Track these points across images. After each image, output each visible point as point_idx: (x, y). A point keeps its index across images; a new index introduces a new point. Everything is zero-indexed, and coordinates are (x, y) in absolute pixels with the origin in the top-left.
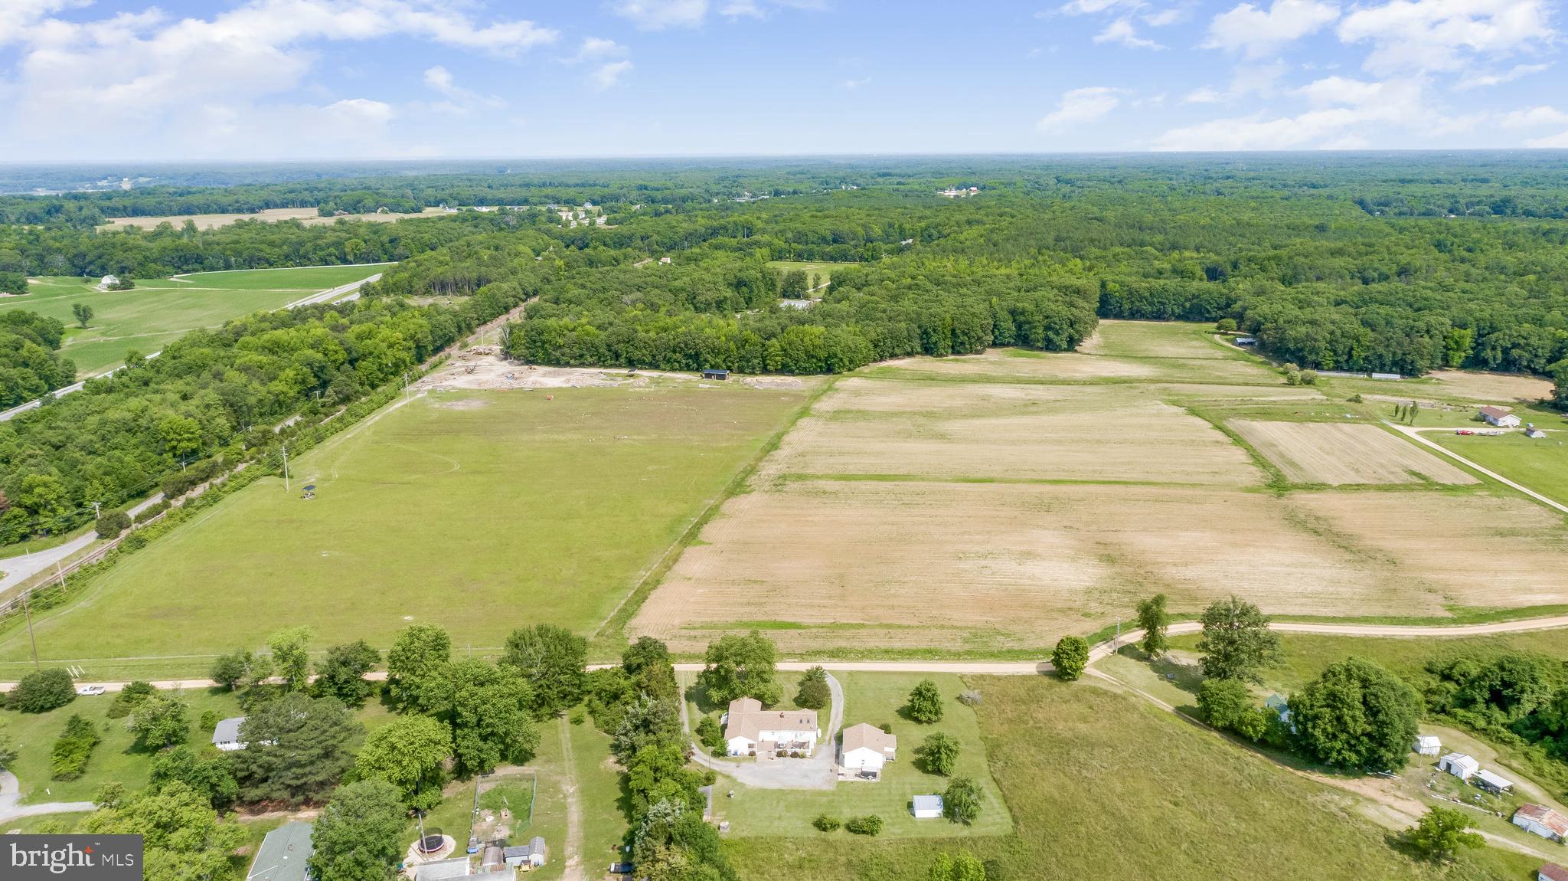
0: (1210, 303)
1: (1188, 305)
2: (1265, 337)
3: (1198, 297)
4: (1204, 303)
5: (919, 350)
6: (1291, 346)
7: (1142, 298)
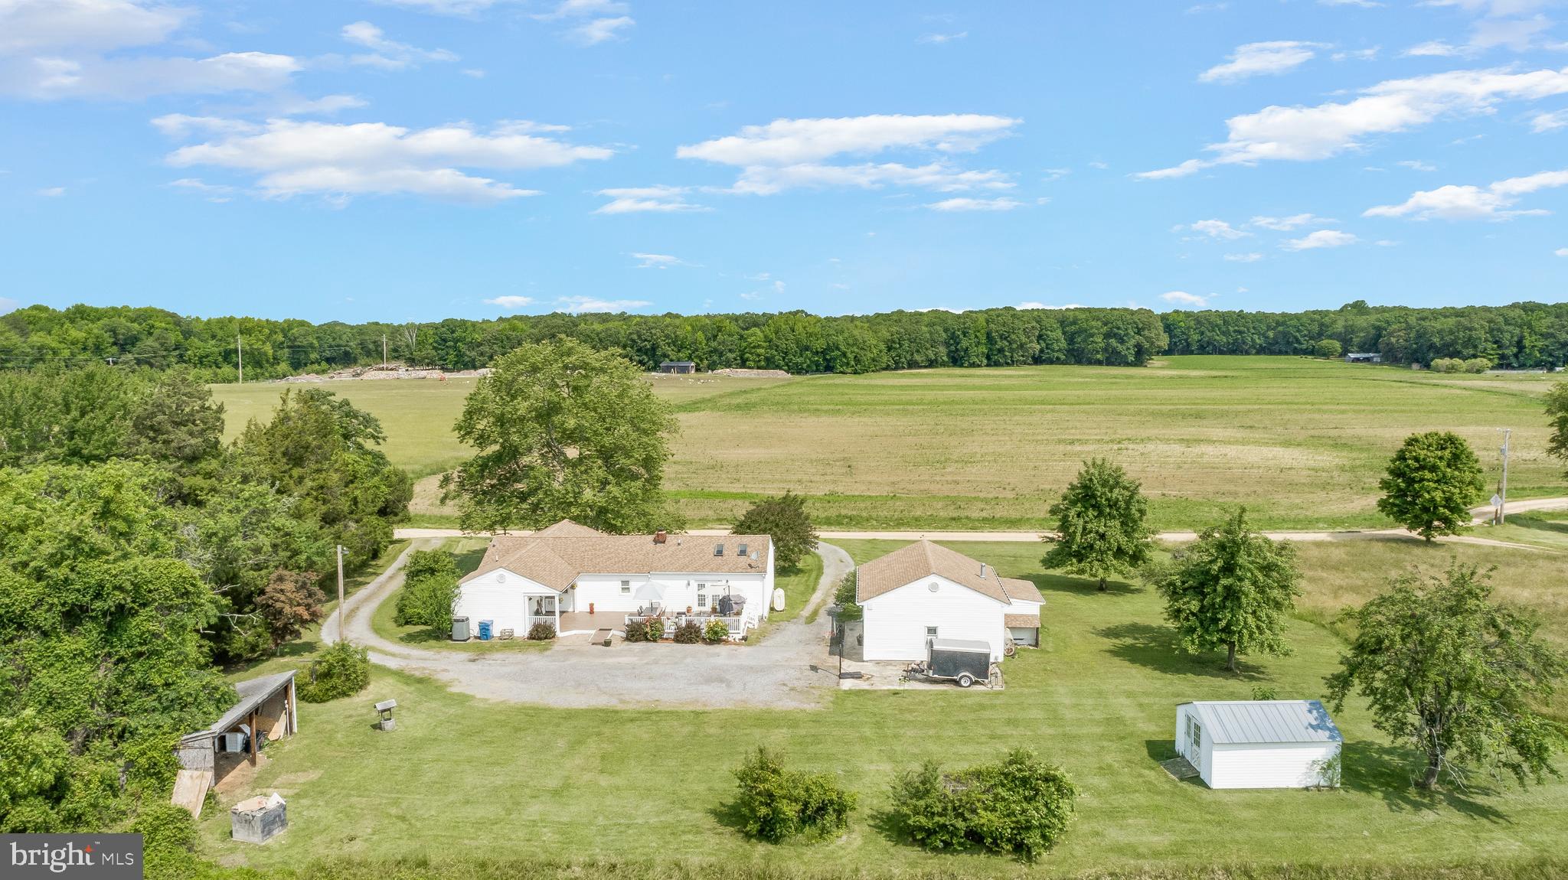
0: (1299, 331)
1: (1271, 334)
2: (1393, 340)
3: (1283, 324)
4: (1292, 330)
5: (945, 358)
6: (1436, 340)
7: (1214, 327)
